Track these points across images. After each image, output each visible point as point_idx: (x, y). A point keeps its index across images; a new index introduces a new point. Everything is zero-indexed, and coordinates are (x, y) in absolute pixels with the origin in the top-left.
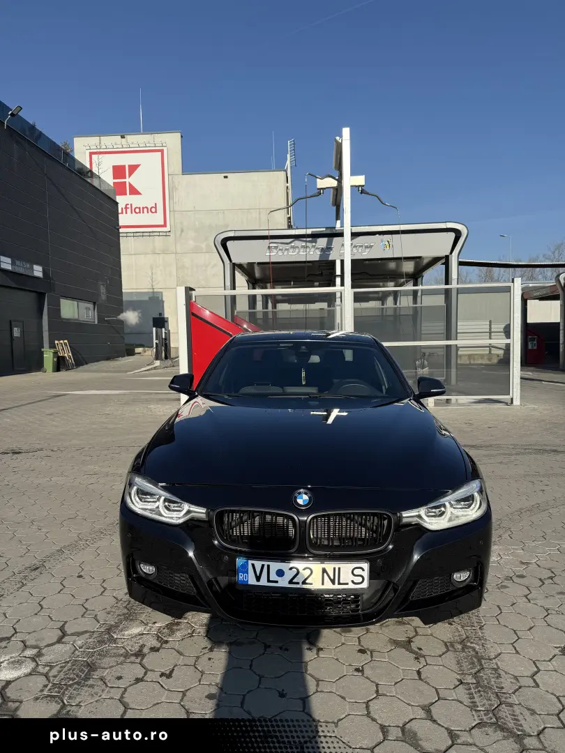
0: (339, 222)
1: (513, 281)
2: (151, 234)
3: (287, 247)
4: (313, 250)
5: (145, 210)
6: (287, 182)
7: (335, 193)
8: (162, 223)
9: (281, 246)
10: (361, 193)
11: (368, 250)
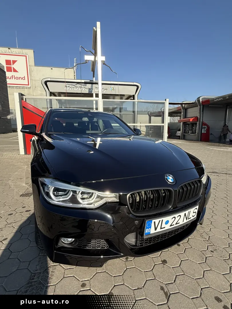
0: (94, 78)
1: (166, 100)
2: (23, 88)
3: (73, 86)
4: (84, 88)
5: (20, 78)
6: (75, 73)
7: (93, 64)
8: (28, 84)
9: (71, 86)
10: (103, 64)
11: (105, 90)
